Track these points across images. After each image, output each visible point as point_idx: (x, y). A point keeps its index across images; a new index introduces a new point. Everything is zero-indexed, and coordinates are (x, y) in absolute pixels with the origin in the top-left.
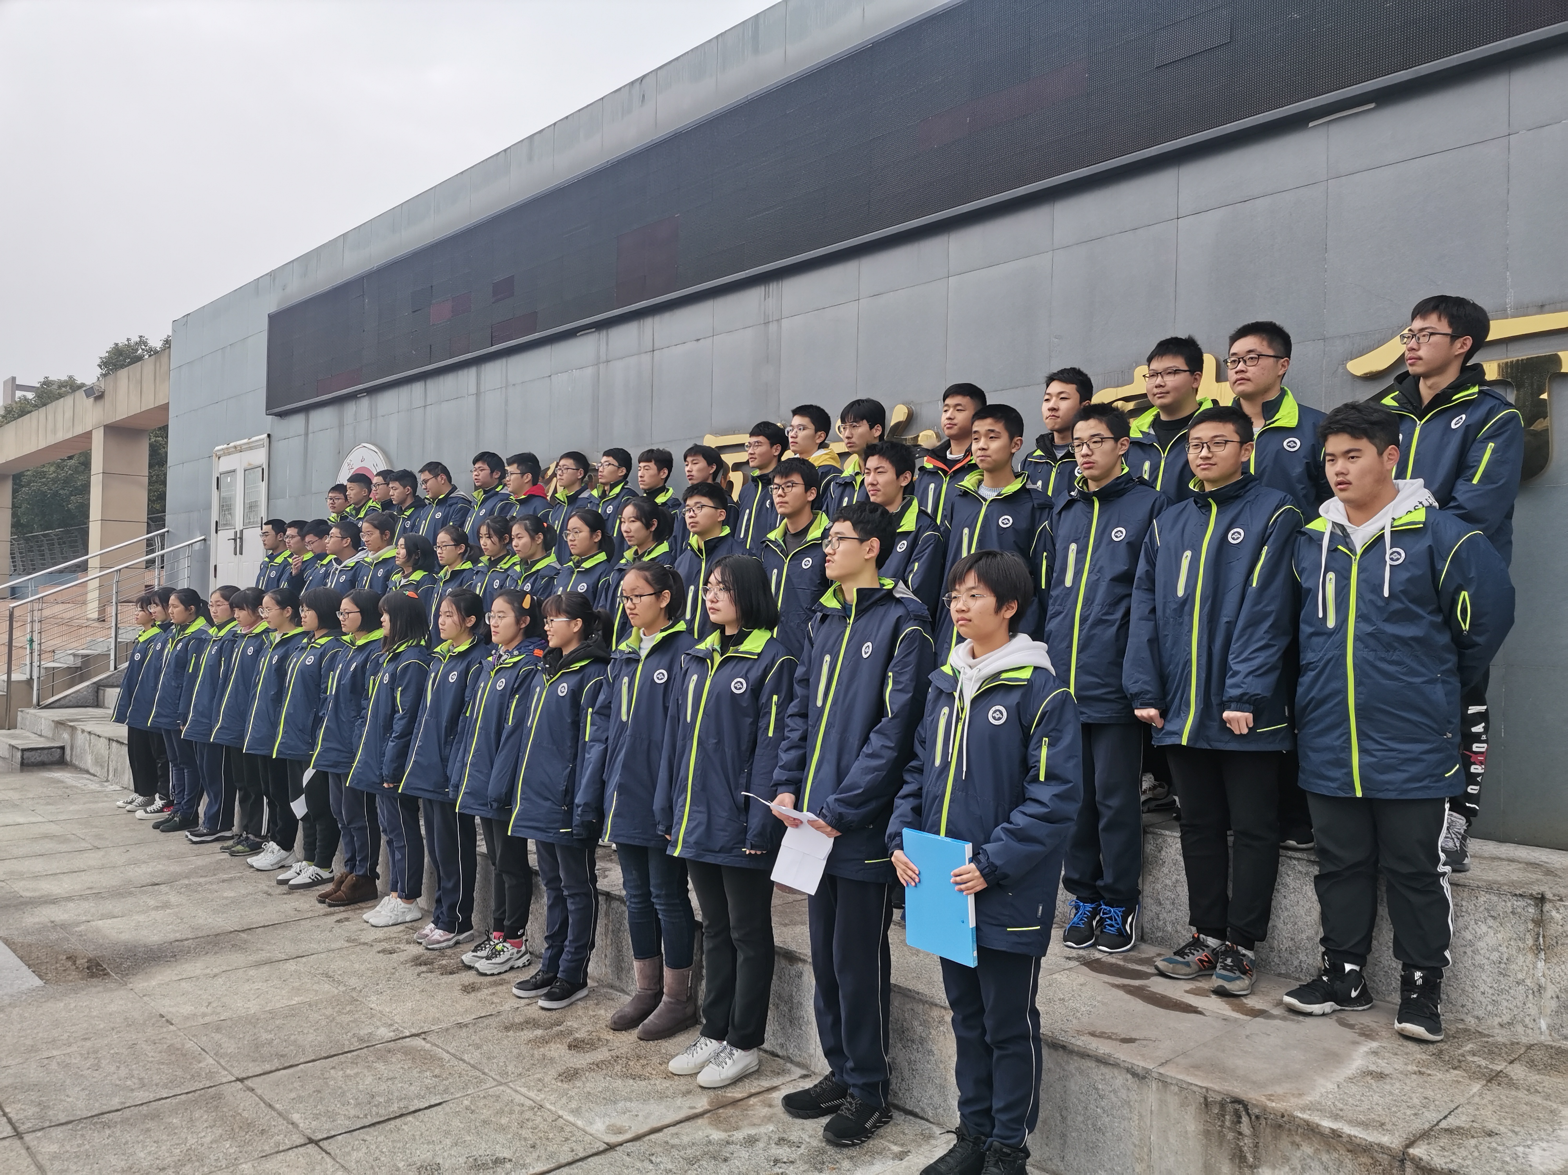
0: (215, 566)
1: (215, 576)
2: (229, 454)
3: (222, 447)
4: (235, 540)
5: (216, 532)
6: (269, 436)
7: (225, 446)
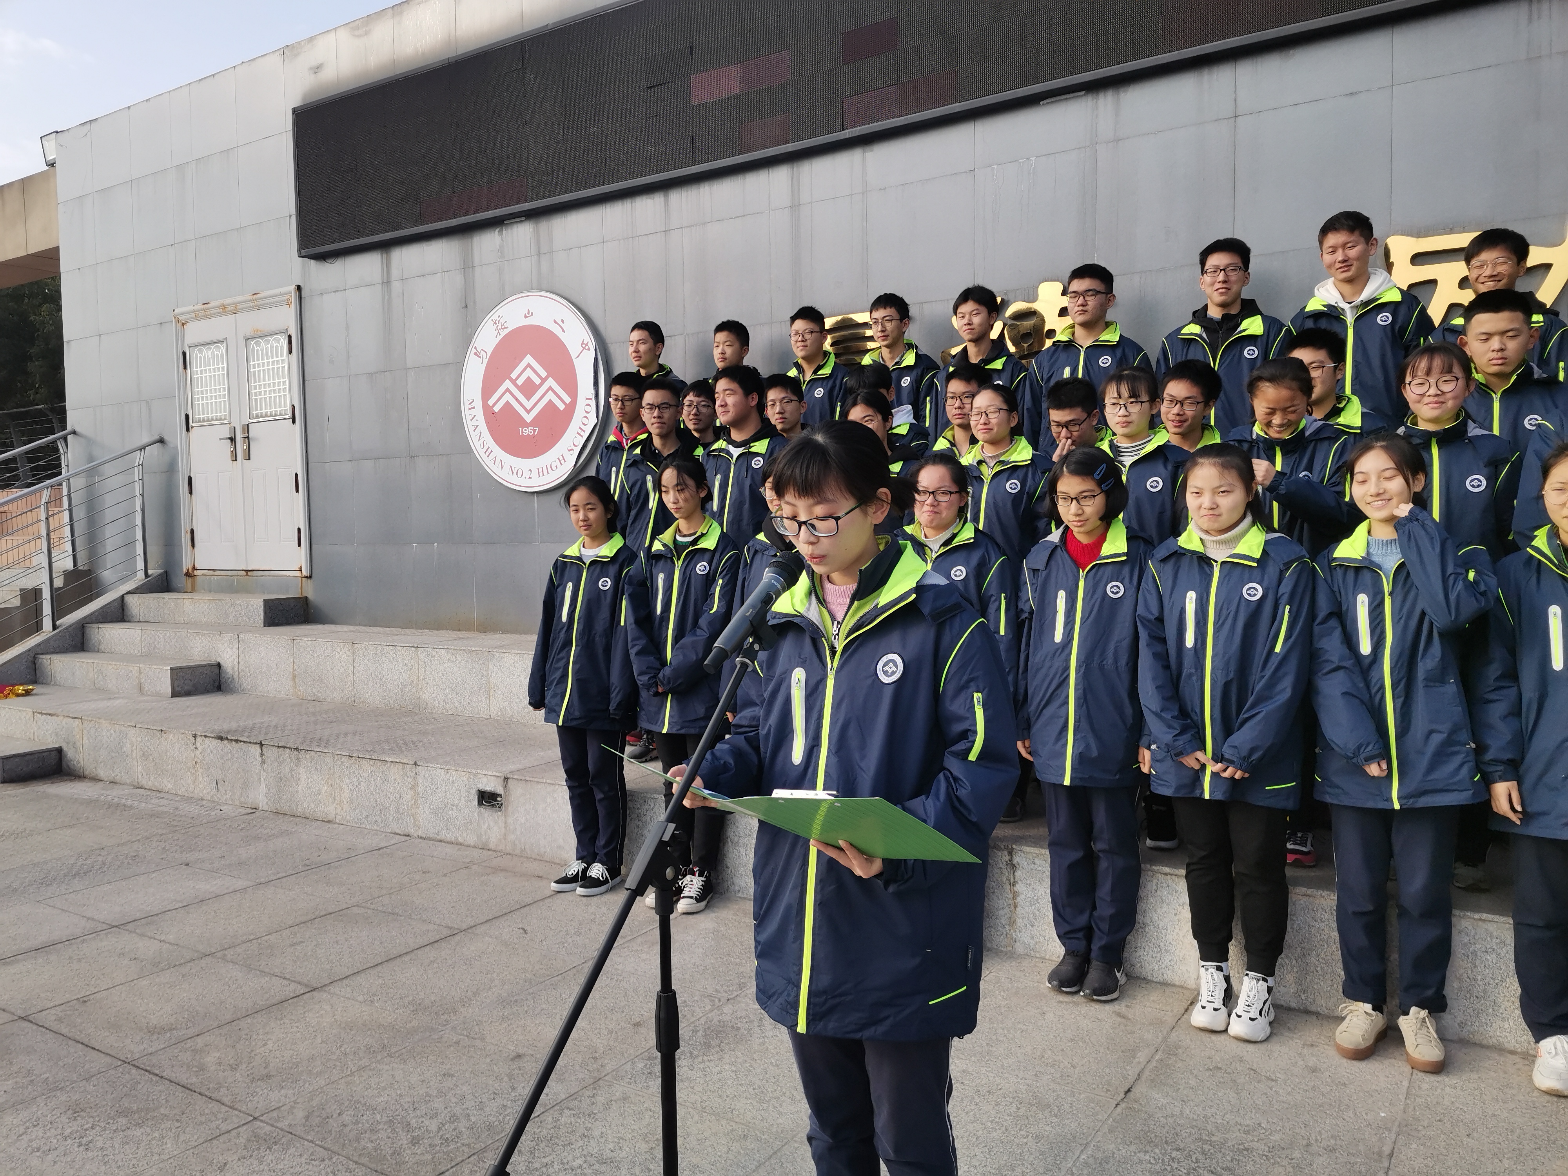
0: (190, 479)
1: (191, 493)
2: (208, 317)
3: (191, 308)
4: (232, 440)
5: (188, 429)
6: (299, 288)
7: (200, 307)
